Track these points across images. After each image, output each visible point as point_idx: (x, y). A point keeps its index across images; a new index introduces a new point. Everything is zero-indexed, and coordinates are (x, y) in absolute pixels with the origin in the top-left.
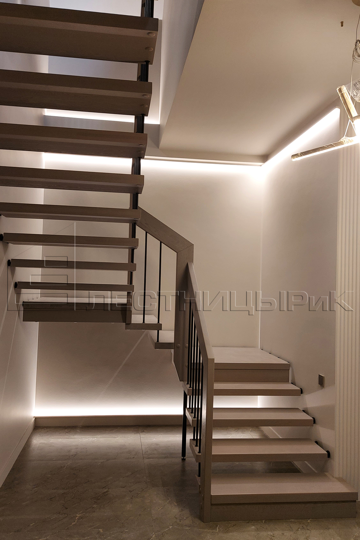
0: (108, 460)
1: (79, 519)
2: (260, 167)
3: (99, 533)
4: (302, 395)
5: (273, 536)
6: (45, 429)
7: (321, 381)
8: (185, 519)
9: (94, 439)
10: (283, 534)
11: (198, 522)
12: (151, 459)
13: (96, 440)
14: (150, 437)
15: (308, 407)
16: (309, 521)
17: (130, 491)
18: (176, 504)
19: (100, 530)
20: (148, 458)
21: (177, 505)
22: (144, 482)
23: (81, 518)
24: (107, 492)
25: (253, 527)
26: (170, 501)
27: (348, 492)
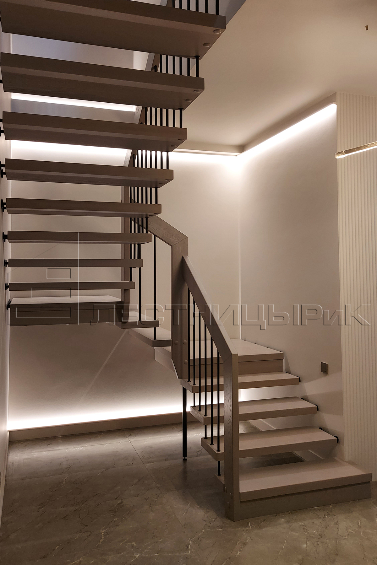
0: (107, 469)
1: (105, 535)
2: (235, 157)
3: (133, 546)
4: (300, 383)
5: (306, 526)
6: (22, 443)
7: (324, 369)
8: (215, 521)
9: (81, 448)
10: (313, 522)
11: (228, 522)
12: (152, 463)
13: (84, 449)
14: (140, 440)
15: (308, 395)
16: (331, 507)
17: (145, 499)
18: (198, 507)
19: (132, 543)
20: (148, 463)
21: (200, 507)
22: (156, 488)
23: (106, 534)
24: (121, 503)
25: (283, 520)
26: (190, 504)
27: (363, 474)
